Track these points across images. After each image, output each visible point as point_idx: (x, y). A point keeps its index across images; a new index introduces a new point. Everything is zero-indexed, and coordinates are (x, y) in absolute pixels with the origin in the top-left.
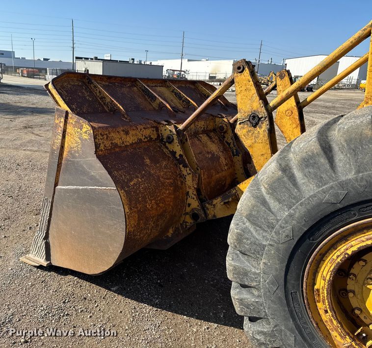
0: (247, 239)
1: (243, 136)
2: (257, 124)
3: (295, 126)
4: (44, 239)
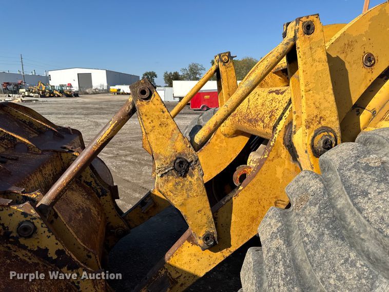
2: (186, 172)
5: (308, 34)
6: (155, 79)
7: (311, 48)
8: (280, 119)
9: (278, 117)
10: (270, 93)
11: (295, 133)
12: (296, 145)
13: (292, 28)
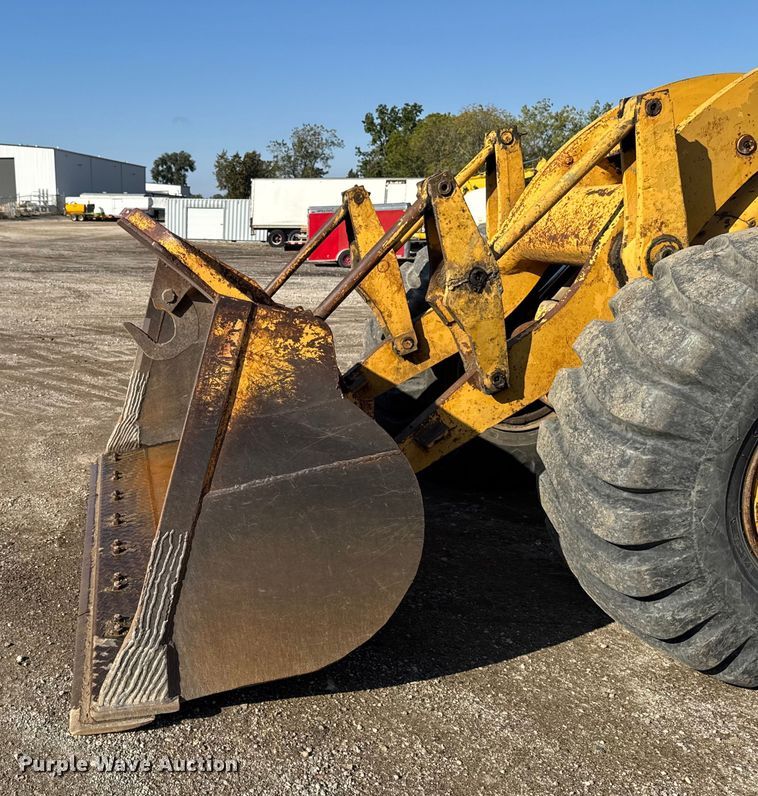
0: (667, 464)
1: (459, 312)
2: (483, 286)
3: (396, 288)
4: (162, 643)
5: (652, 115)
6: (189, 174)
7: (655, 133)
8: (606, 228)
9: (601, 228)
10: (589, 194)
11: (625, 245)
12: (625, 263)
13: (631, 107)
